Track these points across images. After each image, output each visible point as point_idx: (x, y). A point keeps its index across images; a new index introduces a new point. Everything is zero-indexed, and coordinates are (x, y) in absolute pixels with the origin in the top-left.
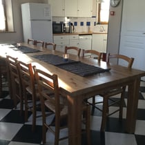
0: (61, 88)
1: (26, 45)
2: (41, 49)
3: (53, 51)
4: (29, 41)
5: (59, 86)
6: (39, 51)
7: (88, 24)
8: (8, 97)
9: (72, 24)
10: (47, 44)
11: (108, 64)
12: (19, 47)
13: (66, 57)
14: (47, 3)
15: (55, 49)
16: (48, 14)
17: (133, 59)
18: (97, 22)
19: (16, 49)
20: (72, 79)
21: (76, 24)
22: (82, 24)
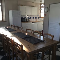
0: (24, 50)
1: (10, 27)
2: (16, 29)
3: (21, 30)
4: (12, 25)
5: (23, 49)
6: (15, 31)
7: (36, 18)
8: (2, 50)
9: (29, 18)
10: (19, 27)
11: (44, 38)
12: (7, 29)
13: (26, 34)
14: (19, 10)
15: (22, 29)
16: (19, 15)
17: (54, 36)
18: (39, 17)
19: (6, 29)
20: (29, 46)
21: (31, 18)
22: (33, 18)
